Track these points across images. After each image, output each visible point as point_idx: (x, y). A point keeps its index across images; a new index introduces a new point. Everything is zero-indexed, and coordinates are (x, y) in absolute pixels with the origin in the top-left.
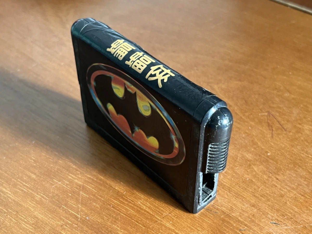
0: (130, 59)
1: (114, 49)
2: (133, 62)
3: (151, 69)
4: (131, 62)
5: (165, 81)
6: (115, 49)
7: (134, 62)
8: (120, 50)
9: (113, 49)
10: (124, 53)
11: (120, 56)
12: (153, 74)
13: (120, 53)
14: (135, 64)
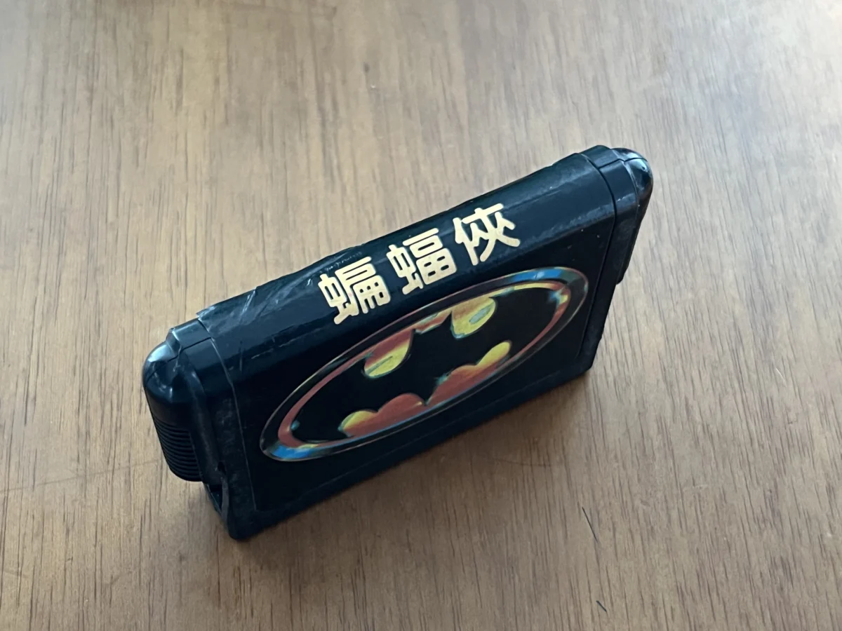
0: (405, 278)
1: (347, 304)
2: (416, 275)
3: (463, 244)
4: (414, 278)
5: (511, 226)
6: (348, 301)
7: (418, 271)
8: (362, 291)
9: (345, 307)
10: (377, 284)
11: (378, 297)
12: (477, 245)
13: (370, 293)
14: (424, 271)
